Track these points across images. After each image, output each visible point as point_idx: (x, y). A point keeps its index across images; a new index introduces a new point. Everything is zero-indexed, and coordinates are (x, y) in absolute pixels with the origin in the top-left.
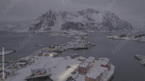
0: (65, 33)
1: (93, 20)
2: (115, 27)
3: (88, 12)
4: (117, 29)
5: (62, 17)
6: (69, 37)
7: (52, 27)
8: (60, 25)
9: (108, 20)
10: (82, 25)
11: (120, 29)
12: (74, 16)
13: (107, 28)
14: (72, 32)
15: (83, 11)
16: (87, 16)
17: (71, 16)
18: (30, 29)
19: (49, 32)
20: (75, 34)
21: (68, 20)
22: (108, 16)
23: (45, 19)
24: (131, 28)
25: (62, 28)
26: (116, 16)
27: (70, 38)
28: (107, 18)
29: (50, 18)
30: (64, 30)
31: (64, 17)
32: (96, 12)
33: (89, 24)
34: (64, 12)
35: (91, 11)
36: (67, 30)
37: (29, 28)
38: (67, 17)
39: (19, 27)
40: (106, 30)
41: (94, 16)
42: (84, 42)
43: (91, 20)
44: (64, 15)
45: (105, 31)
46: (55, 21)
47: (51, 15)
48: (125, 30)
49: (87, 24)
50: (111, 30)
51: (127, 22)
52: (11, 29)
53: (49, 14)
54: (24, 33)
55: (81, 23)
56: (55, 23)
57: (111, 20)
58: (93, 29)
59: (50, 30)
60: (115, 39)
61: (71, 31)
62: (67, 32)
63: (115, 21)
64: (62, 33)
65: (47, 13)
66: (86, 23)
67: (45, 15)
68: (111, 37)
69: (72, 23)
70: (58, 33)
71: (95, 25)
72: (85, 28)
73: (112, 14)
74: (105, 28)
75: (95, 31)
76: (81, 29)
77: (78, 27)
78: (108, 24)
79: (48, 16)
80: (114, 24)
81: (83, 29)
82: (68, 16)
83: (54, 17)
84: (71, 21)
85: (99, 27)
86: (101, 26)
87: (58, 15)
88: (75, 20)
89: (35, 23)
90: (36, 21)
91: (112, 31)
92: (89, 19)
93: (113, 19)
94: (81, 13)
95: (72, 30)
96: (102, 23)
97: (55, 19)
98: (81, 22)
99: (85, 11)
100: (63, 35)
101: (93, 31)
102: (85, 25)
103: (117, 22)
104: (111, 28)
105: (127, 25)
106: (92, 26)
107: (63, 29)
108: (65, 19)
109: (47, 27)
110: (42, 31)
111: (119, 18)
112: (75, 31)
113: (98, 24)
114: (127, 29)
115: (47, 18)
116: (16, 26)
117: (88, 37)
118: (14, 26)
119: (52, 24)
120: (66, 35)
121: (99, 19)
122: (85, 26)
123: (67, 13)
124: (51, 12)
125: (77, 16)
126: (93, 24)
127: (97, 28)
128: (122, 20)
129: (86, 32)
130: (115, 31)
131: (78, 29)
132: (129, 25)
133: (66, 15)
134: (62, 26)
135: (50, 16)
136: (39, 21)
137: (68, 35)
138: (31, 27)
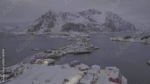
0: (66, 35)
1: (94, 21)
2: (117, 28)
3: (89, 13)
4: (120, 30)
5: (62, 18)
6: (69, 39)
7: (52, 29)
8: (60, 27)
9: (110, 21)
10: (84, 26)
11: (123, 30)
12: (75, 17)
13: (110, 29)
14: (73, 34)
15: (84, 11)
16: (89, 17)
17: (72, 17)
18: (29, 30)
19: (49, 33)
20: (76, 36)
21: (68, 22)
22: (110, 16)
23: (44, 20)
24: (134, 29)
25: (62, 29)
26: (119, 17)
27: (71, 40)
28: (109, 19)
29: (50, 19)
30: (65, 32)
31: (64, 18)
32: (98, 13)
33: (91, 25)
34: (64, 12)
35: (93, 12)
36: (68, 32)
37: (27, 30)
38: (67, 18)
39: (18, 28)
40: (109, 31)
41: (95, 17)
42: (86, 45)
43: (93, 21)
44: (64, 16)
45: (107, 33)
46: (55, 22)
47: (50, 15)
48: (128, 31)
49: (88, 26)
50: (114, 31)
51: (130, 23)
52: (10, 31)
53: (48, 15)
54: (22, 35)
55: (82, 25)
56: (55, 24)
57: (114, 21)
58: (95, 31)
59: (49, 32)
60: (119, 41)
61: (71, 32)
62: (67, 33)
63: (118, 22)
64: (62, 35)
65: (46, 14)
66: (87, 24)
67: (45, 16)
68: (115, 39)
69: (73, 25)
70: (57, 35)
71: (97, 27)
72: (86, 29)
73: (115, 15)
74: (107, 30)
75: (97, 33)
76: (82, 30)
77: (79, 28)
78: (110, 25)
79: (48, 17)
80: (117, 25)
81: (85, 30)
82: (69, 17)
83: (54, 18)
84: (72, 22)
85: (101, 29)
86: (103, 27)
87: (58, 16)
88: (76, 21)
89: (34, 25)
90: (35, 23)
91: (115, 33)
92: (91, 20)
93: (116, 20)
94: (82, 14)
95: (73, 32)
96: (104, 24)
97: (55, 20)
98: (82, 23)
99: (87, 12)
100: (63, 37)
101: (95, 33)
102: (87, 26)
103: (120, 23)
104: (114, 29)
105: (130, 26)
106: (94, 27)
107: (63, 31)
108: (66, 20)
109: (46, 28)
110: (41, 33)
111: (121, 19)
112: (76, 33)
113: (100, 25)
114: (130, 30)
115: (46, 19)
116: (14, 28)
117: (90, 39)
118: (13, 28)
119: (51, 25)
120: (66, 37)
121: (101, 20)
122: (86, 28)
123: (68, 14)
124: (50, 13)
125: (78, 17)
126: (94, 25)
127: (99, 29)
128: (124, 21)
129: (87, 33)
130: (118, 33)
131: (79, 31)
132: (132, 26)
133: (67, 16)
134: (62, 27)
135: (50, 17)
136: (38, 22)
137: (68, 37)
138: (30, 29)
